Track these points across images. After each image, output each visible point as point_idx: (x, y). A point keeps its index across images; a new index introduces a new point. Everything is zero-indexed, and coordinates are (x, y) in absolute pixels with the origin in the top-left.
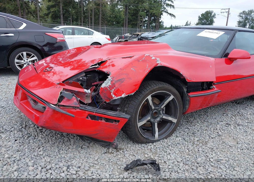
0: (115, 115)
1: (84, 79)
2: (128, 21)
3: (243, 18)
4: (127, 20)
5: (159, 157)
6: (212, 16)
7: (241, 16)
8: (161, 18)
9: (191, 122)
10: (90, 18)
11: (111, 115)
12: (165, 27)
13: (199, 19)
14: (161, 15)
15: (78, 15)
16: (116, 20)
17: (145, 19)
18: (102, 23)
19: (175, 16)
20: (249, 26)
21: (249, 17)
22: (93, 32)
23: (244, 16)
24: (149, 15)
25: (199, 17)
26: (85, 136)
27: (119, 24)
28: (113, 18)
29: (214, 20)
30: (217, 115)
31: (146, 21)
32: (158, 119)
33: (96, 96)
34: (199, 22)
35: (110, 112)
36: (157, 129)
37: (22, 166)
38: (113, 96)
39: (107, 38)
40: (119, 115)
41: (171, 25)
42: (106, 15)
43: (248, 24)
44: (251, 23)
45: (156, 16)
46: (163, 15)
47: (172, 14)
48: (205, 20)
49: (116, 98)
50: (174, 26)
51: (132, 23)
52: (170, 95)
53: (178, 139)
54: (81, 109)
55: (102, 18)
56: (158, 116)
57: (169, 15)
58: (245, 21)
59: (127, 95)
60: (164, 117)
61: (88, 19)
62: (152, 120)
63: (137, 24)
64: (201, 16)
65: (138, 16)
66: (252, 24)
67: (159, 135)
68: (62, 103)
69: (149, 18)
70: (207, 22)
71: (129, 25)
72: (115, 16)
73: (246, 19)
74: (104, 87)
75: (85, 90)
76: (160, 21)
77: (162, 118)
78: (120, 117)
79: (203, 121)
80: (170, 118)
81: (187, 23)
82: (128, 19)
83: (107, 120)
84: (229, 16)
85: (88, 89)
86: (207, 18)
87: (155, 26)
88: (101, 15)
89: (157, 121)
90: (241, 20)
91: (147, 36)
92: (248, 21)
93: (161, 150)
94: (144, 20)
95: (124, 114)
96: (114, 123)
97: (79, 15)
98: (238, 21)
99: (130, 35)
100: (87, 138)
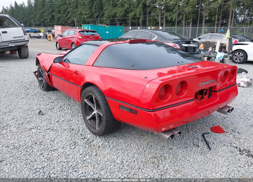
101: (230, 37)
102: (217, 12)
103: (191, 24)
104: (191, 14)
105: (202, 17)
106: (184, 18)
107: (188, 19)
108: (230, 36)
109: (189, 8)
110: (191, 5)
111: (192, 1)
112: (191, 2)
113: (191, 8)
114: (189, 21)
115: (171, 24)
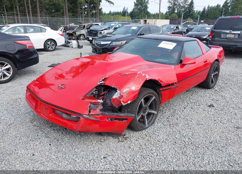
0: (125, 116)
1: (97, 93)
2: (68, 9)
3: (172, 4)
4: (66, 7)
5: (153, 138)
6: (146, 2)
7: (170, 2)
8: (100, 5)
9: (162, 110)
10: (26, 7)
11: (123, 116)
12: (104, 13)
13: (135, 5)
14: (100, 3)
15: (12, 3)
16: (54, 8)
17: (85, 6)
18: (40, 11)
19: (113, 3)
20: (177, 11)
21: (176, 3)
22: (45, 29)
23: (172, 1)
24: (89, 2)
25: (135, 3)
26: (104, 133)
27: (59, 12)
28: (52, 5)
29: (148, 5)
30: (176, 103)
31: (85, 8)
32: (146, 113)
33: (104, 103)
34: (135, 8)
35: (122, 114)
36: (146, 120)
37: (71, 161)
38: (123, 103)
39: (60, 34)
40: (128, 115)
41: (110, 11)
42: (43, 3)
43: (176, 9)
44: (178, 8)
45: (95, 3)
46: (101, 2)
47: (110, 1)
48: (140, 6)
49: (125, 105)
50: (113, 12)
51: (72, 11)
52: (153, 97)
53: (159, 124)
54: (103, 115)
55: (40, 6)
56: (146, 111)
57: (107, 2)
58: (174, 6)
59: (131, 102)
60: (150, 111)
61: (25, 7)
62: (143, 115)
63: (77, 12)
64: (136, 2)
65: (77, 3)
66: (180, 9)
67: (148, 123)
68: (91, 113)
69: (89, 6)
70: (142, 7)
71: (69, 13)
72: (53, 3)
73: (175, 4)
74: (115, 98)
75: (99, 101)
76: (100, 8)
77: (149, 112)
78: (129, 117)
79: (169, 109)
80: (153, 112)
81: (124, 8)
82: (68, 7)
83: (119, 119)
84: (161, 3)
85: (100, 100)
86: (142, 4)
87: (96, 14)
88: (38, 3)
89: (146, 115)
90: (170, 5)
91: (96, 29)
92: (176, 7)
93: (152, 134)
94: (84, 8)
95: (131, 114)
96: (124, 121)
97: (14, 4)
98: (168, 6)
99: (74, 25)
100: (104, 134)
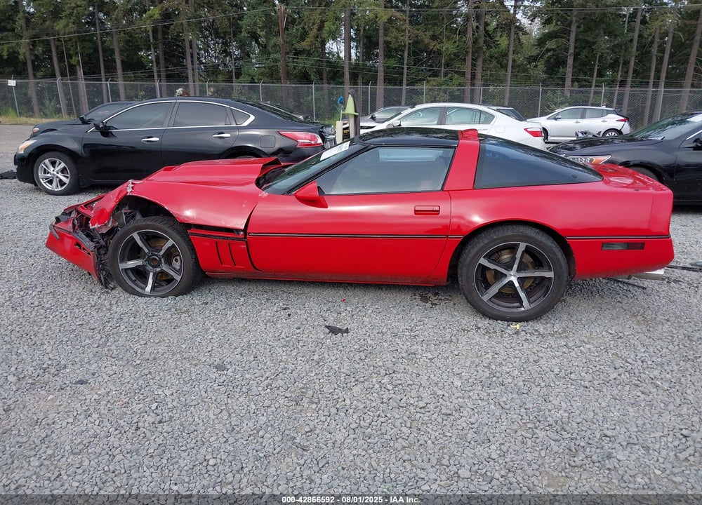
10: (655, 60)
15: (620, 52)
22: (493, 117)
39: (528, 130)
56: (159, 266)
60: (164, 268)
88: (696, 46)
97: (622, 54)
101: (357, 114)
102: (151, 41)
103: (80, 72)
104: (76, 43)
105: (109, 52)
106: (54, 53)
107: (70, 57)
108: (355, 112)
109: (68, 25)
110: (71, 14)
111: (73, 5)
112: (70, 8)
113: (74, 23)
114: (73, 61)
115: (11, 69)
